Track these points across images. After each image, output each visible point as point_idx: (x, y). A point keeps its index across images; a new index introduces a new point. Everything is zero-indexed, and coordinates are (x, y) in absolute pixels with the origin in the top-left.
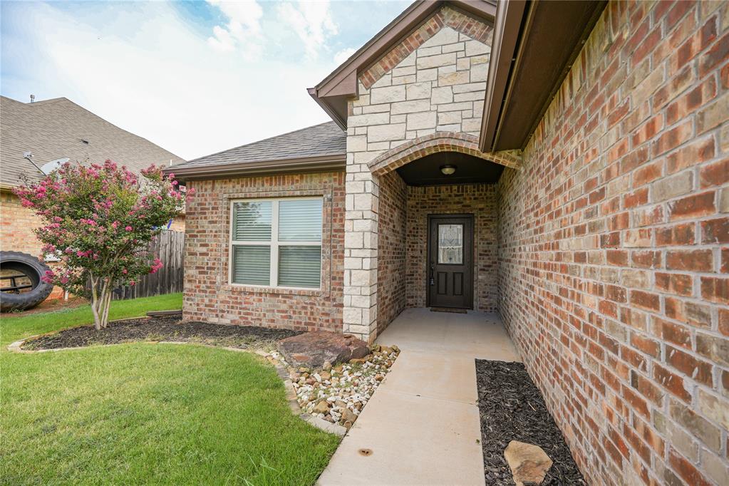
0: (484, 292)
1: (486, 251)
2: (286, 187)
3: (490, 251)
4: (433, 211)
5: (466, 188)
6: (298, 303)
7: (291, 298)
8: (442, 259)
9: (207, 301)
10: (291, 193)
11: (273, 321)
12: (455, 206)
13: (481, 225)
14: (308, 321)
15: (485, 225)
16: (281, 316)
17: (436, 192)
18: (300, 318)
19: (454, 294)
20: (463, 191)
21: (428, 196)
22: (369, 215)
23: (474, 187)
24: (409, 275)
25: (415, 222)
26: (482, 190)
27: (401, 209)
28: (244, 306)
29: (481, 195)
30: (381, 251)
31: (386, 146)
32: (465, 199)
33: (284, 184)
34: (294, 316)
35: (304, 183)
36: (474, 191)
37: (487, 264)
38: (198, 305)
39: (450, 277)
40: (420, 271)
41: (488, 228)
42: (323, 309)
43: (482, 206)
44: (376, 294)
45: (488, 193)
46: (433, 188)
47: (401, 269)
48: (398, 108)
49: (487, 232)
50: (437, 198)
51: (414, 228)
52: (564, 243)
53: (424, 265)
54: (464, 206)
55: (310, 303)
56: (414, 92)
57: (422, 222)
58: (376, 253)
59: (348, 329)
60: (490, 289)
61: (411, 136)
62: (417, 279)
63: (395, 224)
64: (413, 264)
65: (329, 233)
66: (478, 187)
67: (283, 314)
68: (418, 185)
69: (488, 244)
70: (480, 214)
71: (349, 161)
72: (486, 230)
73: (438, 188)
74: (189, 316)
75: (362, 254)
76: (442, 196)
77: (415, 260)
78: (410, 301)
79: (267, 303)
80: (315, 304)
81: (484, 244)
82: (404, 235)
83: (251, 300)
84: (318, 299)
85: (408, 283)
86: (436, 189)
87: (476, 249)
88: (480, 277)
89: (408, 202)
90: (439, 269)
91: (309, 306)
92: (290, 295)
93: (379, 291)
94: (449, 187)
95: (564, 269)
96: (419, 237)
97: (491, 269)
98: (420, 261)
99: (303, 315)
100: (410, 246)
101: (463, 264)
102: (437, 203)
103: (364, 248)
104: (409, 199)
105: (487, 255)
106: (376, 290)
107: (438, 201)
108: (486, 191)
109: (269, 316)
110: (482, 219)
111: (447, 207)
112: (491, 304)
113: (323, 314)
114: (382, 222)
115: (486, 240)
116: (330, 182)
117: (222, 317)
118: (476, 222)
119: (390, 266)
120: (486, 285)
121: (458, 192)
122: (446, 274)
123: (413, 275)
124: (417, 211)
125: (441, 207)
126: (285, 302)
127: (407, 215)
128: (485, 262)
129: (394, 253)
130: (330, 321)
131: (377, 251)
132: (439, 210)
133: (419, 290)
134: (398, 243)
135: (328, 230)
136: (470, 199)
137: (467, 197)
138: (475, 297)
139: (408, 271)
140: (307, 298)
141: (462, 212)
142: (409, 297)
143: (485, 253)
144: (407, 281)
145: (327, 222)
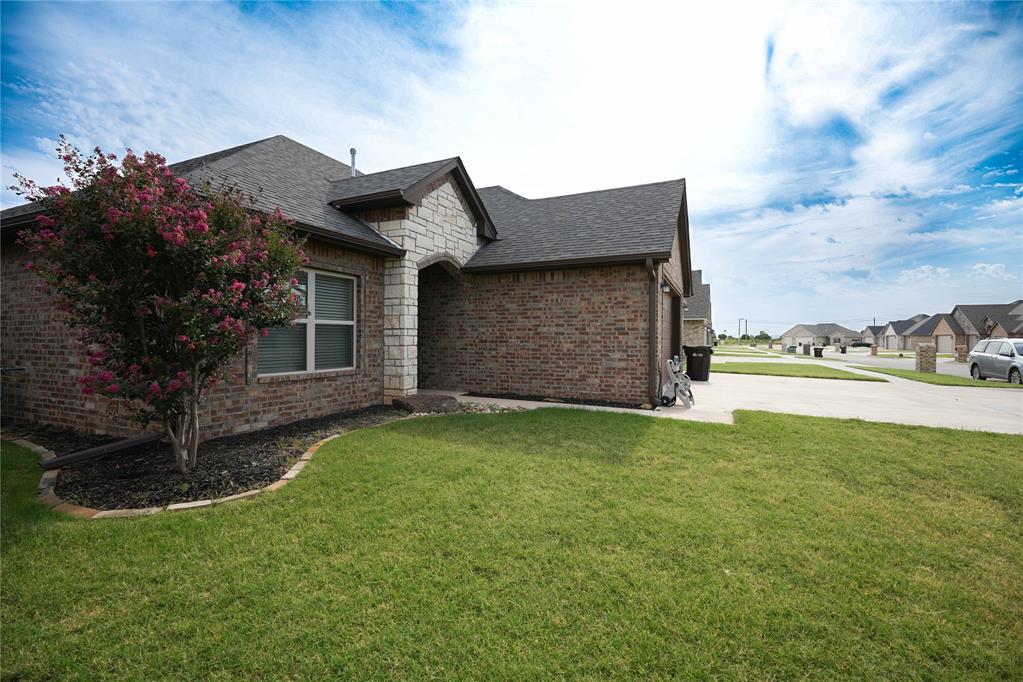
2: (329, 260)
6: (342, 385)
9: (229, 403)
10: (334, 268)
14: (351, 400)
16: (327, 401)
18: (344, 399)
28: (286, 399)
34: (339, 399)
35: (345, 260)
48: (430, 227)
55: (352, 382)
56: (437, 219)
61: (436, 250)
67: (329, 399)
71: (406, 257)
80: (356, 383)
83: (295, 390)
91: (351, 386)
92: (333, 378)
99: (347, 395)
116: (366, 264)
117: (255, 421)
130: (368, 395)
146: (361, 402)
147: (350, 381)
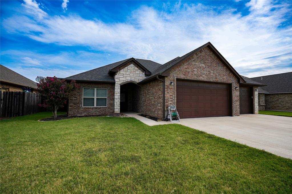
0: (130, 107)
6: (102, 110)
9: (77, 111)
10: (100, 87)
11: (96, 114)
12: (124, 90)
16: (98, 112)
18: (103, 112)
28: (88, 111)
31: (123, 81)
33: (98, 85)
34: (101, 112)
35: (103, 85)
38: (74, 112)
43: (129, 90)
48: (124, 75)
52: (150, 98)
54: (126, 90)
56: (127, 73)
61: (127, 80)
71: (116, 83)
74: (71, 115)
75: (118, 99)
79: (94, 110)
80: (106, 109)
83: (90, 110)
87: (128, 99)
92: (100, 108)
95: (150, 100)
97: (131, 103)
109: (95, 113)
112: (131, 110)
116: (109, 86)
117: (82, 114)
118: (128, 93)
138: (128, 108)
140: (104, 108)
143: (130, 100)
145: (109, 93)
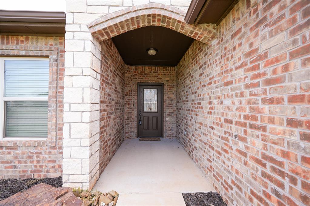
0: (169, 128)
1: (170, 104)
2: (10, 46)
3: (172, 104)
4: (141, 81)
5: (160, 68)
6: (23, 154)
7: (16, 149)
8: (146, 109)
10: (16, 53)
12: (153, 79)
13: (167, 89)
14: (34, 169)
15: (170, 89)
16: (5, 166)
17: (142, 70)
18: (26, 166)
19: (153, 129)
20: (158, 70)
21: (138, 72)
22: (88, 72)
23: (164, 68)
24: (126, 119)
25: (130, 87)
26: (168, 70)
27: (121, 77)
29: (167, 73)
30: (104, 105)
31: (105, 10)
32: (159, 74)
33: (8, 43)
34: (19, 166)
35: (29, 44)
36: (164, 70)
37: (171, 111)
39: (150, 119)
40: (133, 117)
41: (171, 92)
42: (50, 157)
43: (168, 79)
44: (98, 142)
45: (171, 72)
46: (141, 67)
47: (121, 117)
49: (171, 94)
50: (143, 73)
51: (129, 91)
53: (135, 113)
54: (158, 79)
55: (36, 153)
57: (135, 87)
58: (98, 107)
59: (68, 180)
60: (173, 125)
61: (128, 3)
62: (131, 121)
63: (117, 86)
64: (129, 113)
65: (55, 90)
66: (166, 68)
67: (8, 165)
68: (132, 65)
69: (171, 100)
70: (167, 83)
72: (170, 93)
73: (144, 67)
75: (82, 108)
76: (146, 72)
77: (130, 110)
78: (127, 135)
80: (41, 153)
81: (169, 100)
82: (123, 94)
84: (44, 148)
85: (126, 124)
86: (142, 68)
87: (165, 103)
88: (167, 119)
89: (126, 75)
90: (144, 115)
91: (35, 155)
92: (14, 147)
93: (101, 138)
94: (150, 67)
96: (133, 96)
97: (173, 114)
98: (133, 110)
99: (29, 164)
100: (127, 102)
101: (158, 112)
102: (143, 77)
103: (83, 103)
104: (126, 73)
105: (171, 106)
106: (99, 138)
107: (144, 75)
108: (170, 70)
110: (168, 86)
111: (149, 79)
112: (173, 134)
113: (49, 161)
114: (104, 81)
115: (170, 98)
116: (56, 45)
118: (165, 88)
119: (112, 116)
120: (170, 123)
121: (155, 70)
122: (148, 118)
123: (129, 119)
124: (132, 80)
125: (145, 79)
126: (9, 153)
127: (125, 83)
128: (170, 110)
129: (115, 106)
130: (57, 167)
131: (99, 105)
132: (145, 80)
133: (132, 128)
134: (119, 99)
135: (54, 87)
136: (162, 74)
137: (160, 73)
138: (164, 130)
139: (125, 117)
140: (33, 148)
141: (157, 82)
142: (126, 133)
143: (170, 105)
144: (125, 123)
145: (53, 80)
146: (48, 172)
147: (34, 151)
